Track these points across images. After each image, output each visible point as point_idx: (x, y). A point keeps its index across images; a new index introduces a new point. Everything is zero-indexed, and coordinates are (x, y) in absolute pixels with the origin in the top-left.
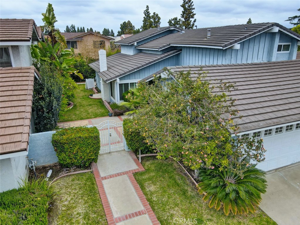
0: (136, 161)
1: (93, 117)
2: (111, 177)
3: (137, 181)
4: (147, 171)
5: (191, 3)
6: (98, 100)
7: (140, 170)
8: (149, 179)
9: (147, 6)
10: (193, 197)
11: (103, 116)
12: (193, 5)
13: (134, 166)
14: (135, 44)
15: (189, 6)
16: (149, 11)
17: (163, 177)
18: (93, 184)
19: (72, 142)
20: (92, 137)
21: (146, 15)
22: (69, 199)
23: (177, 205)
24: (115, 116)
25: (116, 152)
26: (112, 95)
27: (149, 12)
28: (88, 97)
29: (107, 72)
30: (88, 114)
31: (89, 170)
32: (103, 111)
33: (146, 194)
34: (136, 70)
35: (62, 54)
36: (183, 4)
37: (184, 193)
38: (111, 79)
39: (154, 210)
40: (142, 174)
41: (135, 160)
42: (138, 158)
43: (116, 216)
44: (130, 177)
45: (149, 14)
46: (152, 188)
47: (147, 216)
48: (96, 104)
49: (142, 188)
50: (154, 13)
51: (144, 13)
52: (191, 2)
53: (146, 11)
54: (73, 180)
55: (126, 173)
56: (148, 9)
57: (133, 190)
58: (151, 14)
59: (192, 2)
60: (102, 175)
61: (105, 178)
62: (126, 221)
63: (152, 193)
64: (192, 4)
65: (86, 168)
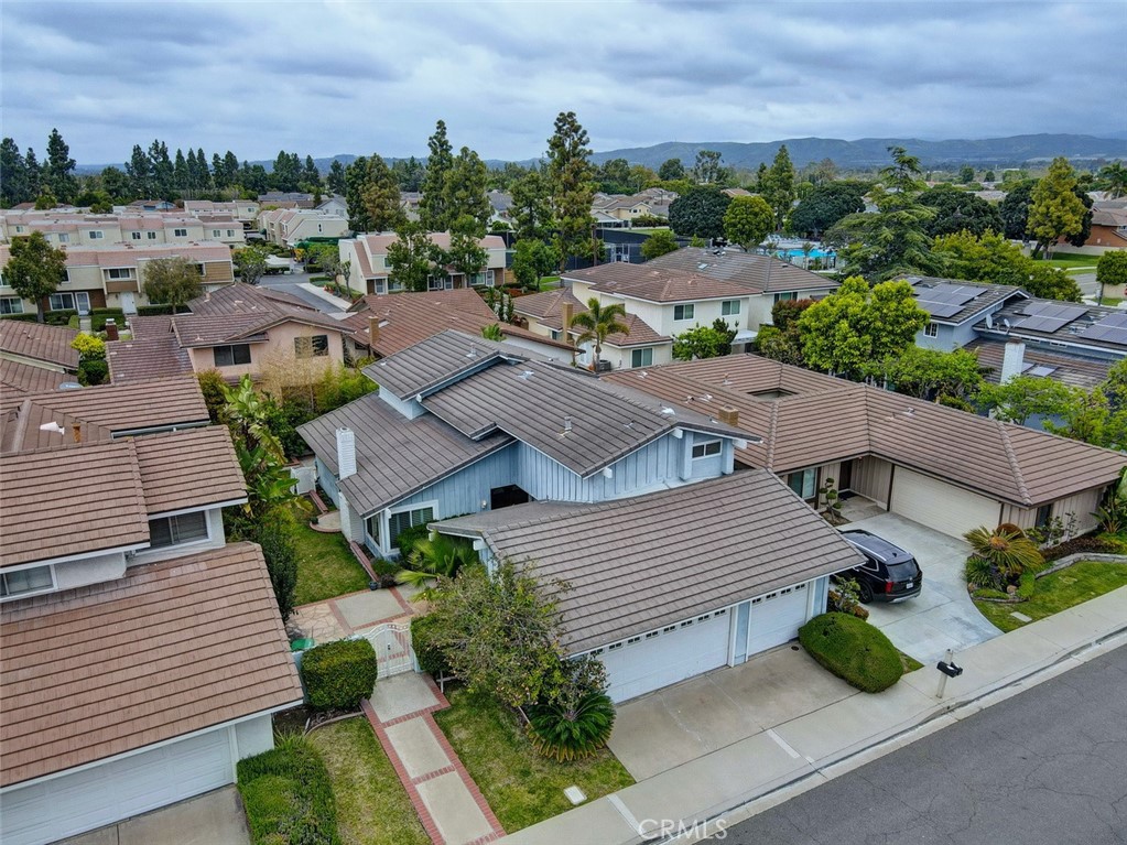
0: (435, 690)
1: (336, 592)
2: (397, 721)
3: (439, 725)
4: (455, 707)
5: (582, 136)
6: (335, 538)
7: (443, 707)
8: (458, 721)
9: (441, 124)
10: (520, 743)
11: (358, 590)
12: (588, 141)
13: (432, 701)
14: (419, 398)
15: (575, 146)
16: (447, 137)
17: (480, 717)
18: (371, 735)
21: (435, 152)
22: (341, 759)
23: (497, 756)
24: (383, 588)
25: (399, 674)
26: (370, 532)
27: (446, 142)
28: (308, 527)
30: (324, 584)
31: (359, 713)
32: (354, 574)
33: (454, 744)
36: (555, 137)
37: (510, 737)
38: (374, 511)
39: (465, 765)
40: (446, 712)
41: (433, 689)
42: (438, 684)
43: (412, 776)
44: (428, 721)
45: (447, 150)
46: (463, 734)
47: (455, 773)
48: (335, 553)
49: (448, 734)
50: (465, 150)
51: (430, 145)
52: (580, 132)
53: (435, 137)
54: (338, 732)
55: (417, 714)
56: (444, 134)
57: (435, 740)
58: (455, 153)
59: (585, 132)
60: (383, 719)
61: (388, 724)
62: (428, 782)
63: (462, 742)
64: (584, 139)
65: (352, 709)
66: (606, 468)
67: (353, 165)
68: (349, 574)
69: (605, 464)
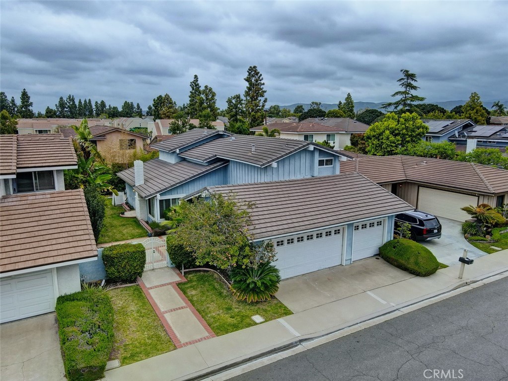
0: (180, 275)
1: (130, 238)
2: (156, 287)
3: (180, 289)
4: (190, 281)
5: (260, 77)
6: (132, 219)
7: (183, 281)
8: (191, 287)
9: (196, 77)
10: (226, 296)
11: (142, 237)
12: (262, 79)
13: (177, 279)
14: (178, 151)
15: (257, 81)
16: (198, 82)
17: (204, 285)
18: (141, 293)
19: (121, 257)
20: (139, 251)
21: (193, 89)
22: (121, 303)
23: (213, 301)
24: (155, 236)
25: (160, 268)
26: (150, 213)
27: (198, 84)
28: (119, 216)
29: (145, 187)
30: (124, 235)
31: (135, 284)
32: (140, 231)
33: (188, 297)
34: (178, 185)
35: (95, 169)
36: (247, 77)
37: (220, 294)
38: (151, 195)
39: (193, 305)
40: (184, 284)
41: (178, 274)
42: (181, 272)
43: (162, 310)
44: (174, 287)
45: (198, 88)
46: (194, 292)
47: (188, 309)
48: (131, 224)
49: (185, 293)
50: (206, 87)
51: (191, 85)
52: (259, 75)
53: (193, 82)
54: (122, 291)
55: (170, 284)
56: (197, 80)
57: (177, 295)
58: (202, 88)
59: (261, 75)
60: (148, 286)
61: (151, 288)
62: (171, 313)
63: (193, 296)
64: (261, 78)
65: (131, 282)
66: (274, 162)
67: (156, 99)
68: (137, 231)
69: (273, 160)
